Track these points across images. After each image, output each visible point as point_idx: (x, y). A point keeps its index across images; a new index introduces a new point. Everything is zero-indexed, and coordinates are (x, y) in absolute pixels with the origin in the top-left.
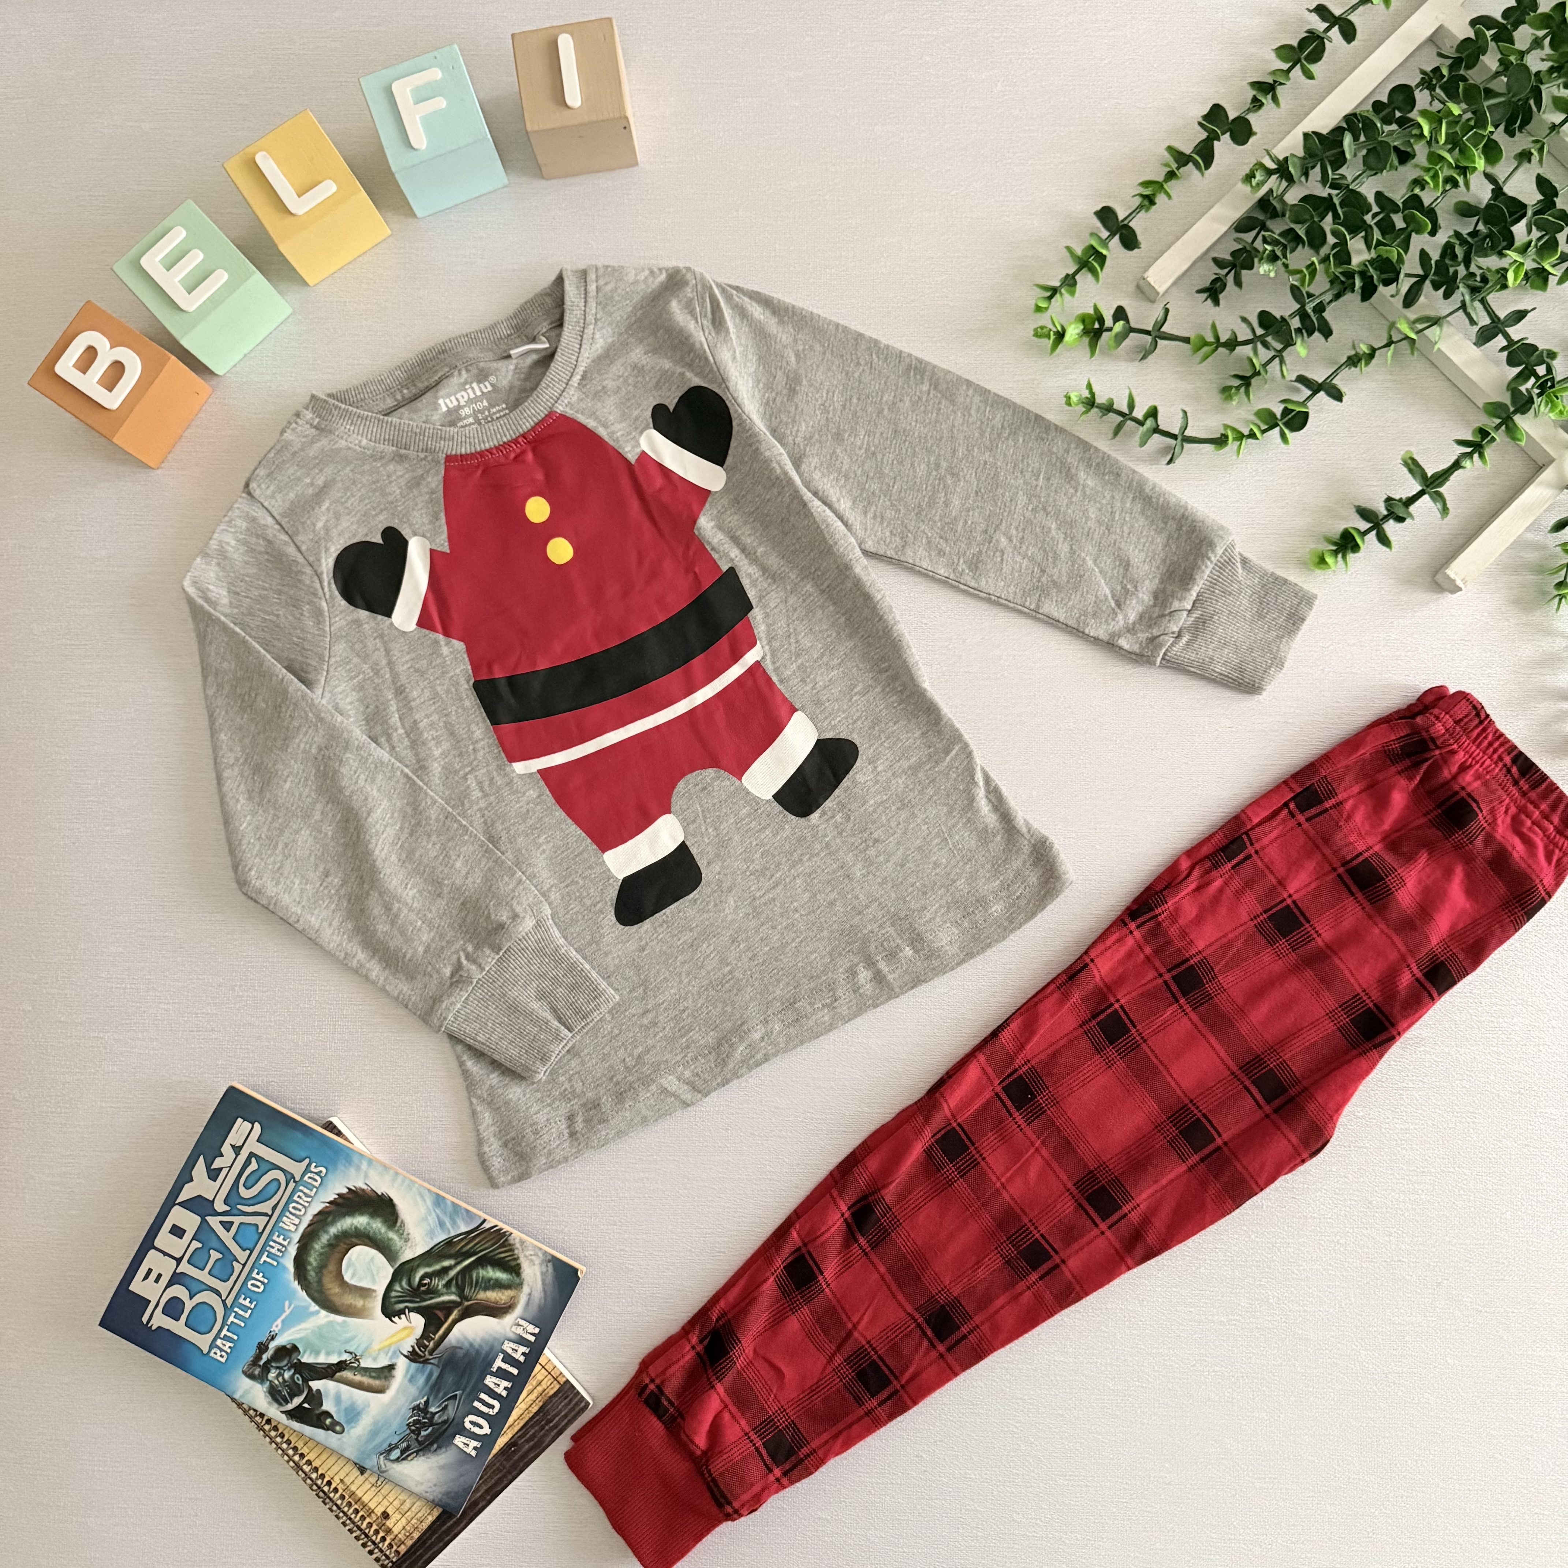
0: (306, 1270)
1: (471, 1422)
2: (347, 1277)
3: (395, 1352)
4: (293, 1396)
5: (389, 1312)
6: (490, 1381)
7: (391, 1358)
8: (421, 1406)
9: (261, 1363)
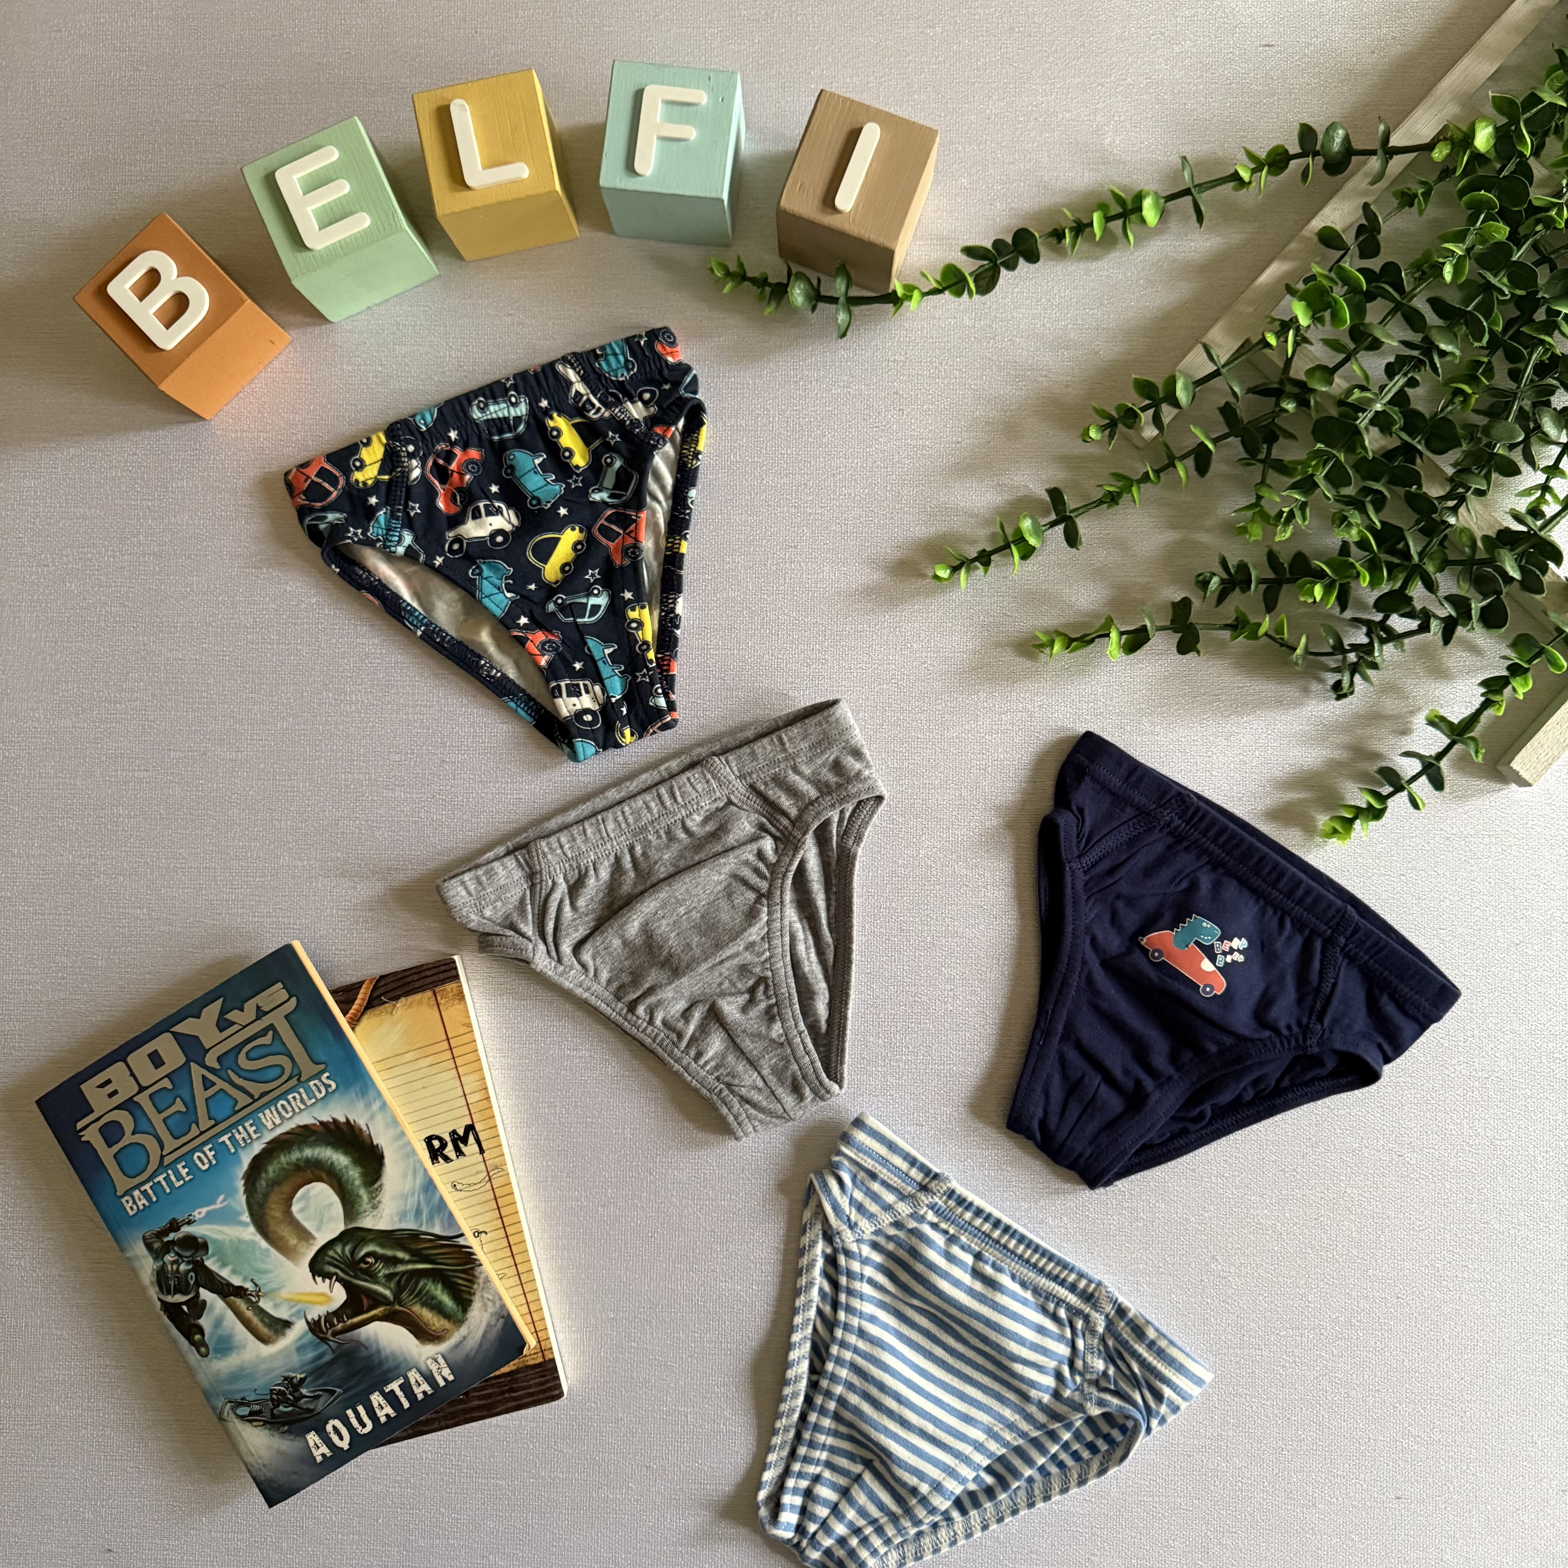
0: (260, 1174)
1: (335, 1428)
2: (295, 1209)
3: (299, 1312)
4: (178, 1291)
5: (317, 1268)
6: (376, 1399)
7: (292, 1315)
8: (295, 1381)
9: (166, 1239)
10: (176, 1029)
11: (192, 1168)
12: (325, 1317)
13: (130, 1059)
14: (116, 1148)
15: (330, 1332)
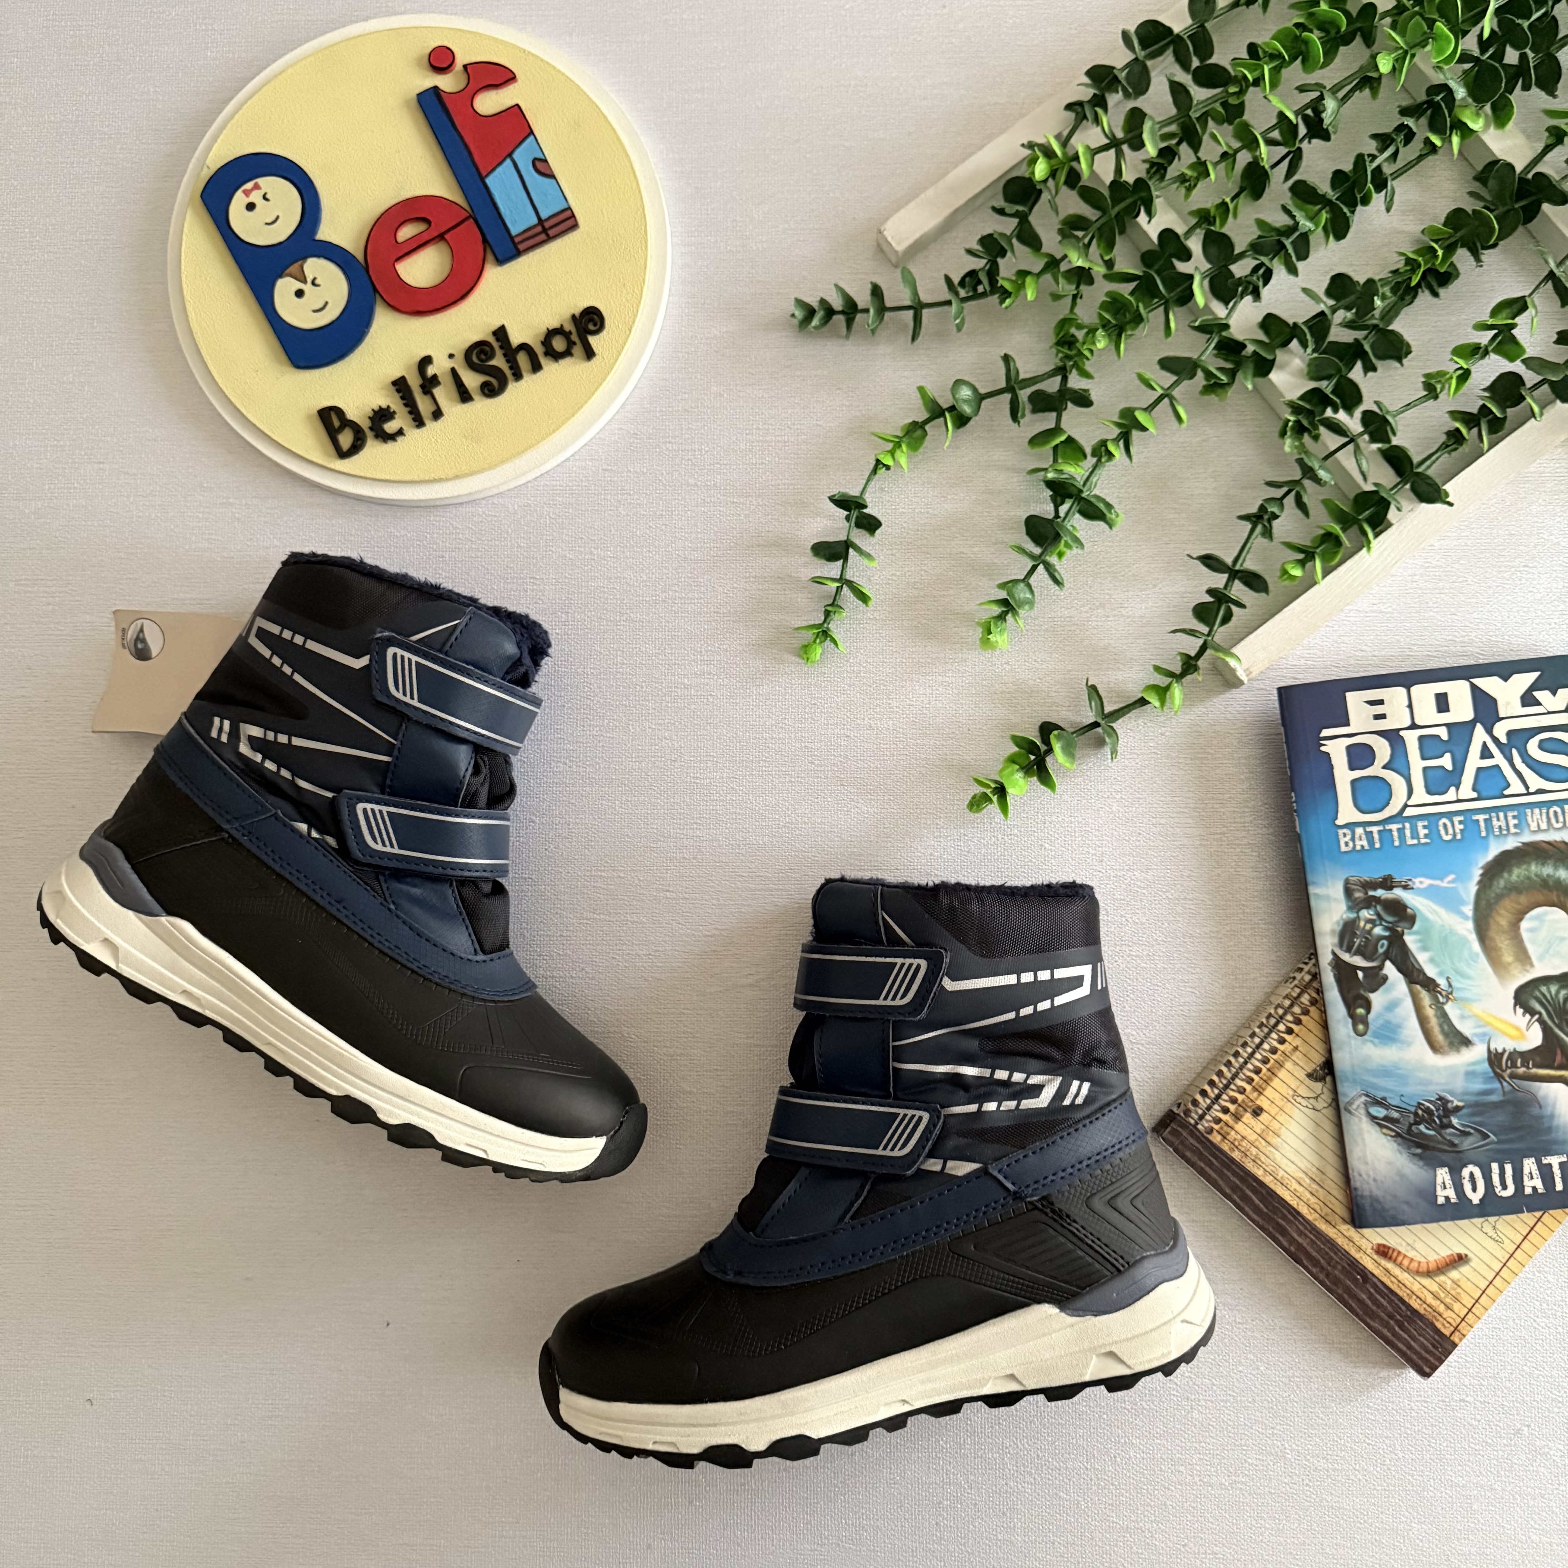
0: (1502, 872)
1: (1472, 1175)
2: (1524, 925)
3: (1484, 1034)
5: (1522, 998)
6: (1529, 1165)
8: (1450, 1105)
9: (1371, 893)
10: (1477, 681)
11: (1433, 833)
12: (1510, 1054)
13: (1415, 689)
14: (1358, 774)
15: (1509, 1071)
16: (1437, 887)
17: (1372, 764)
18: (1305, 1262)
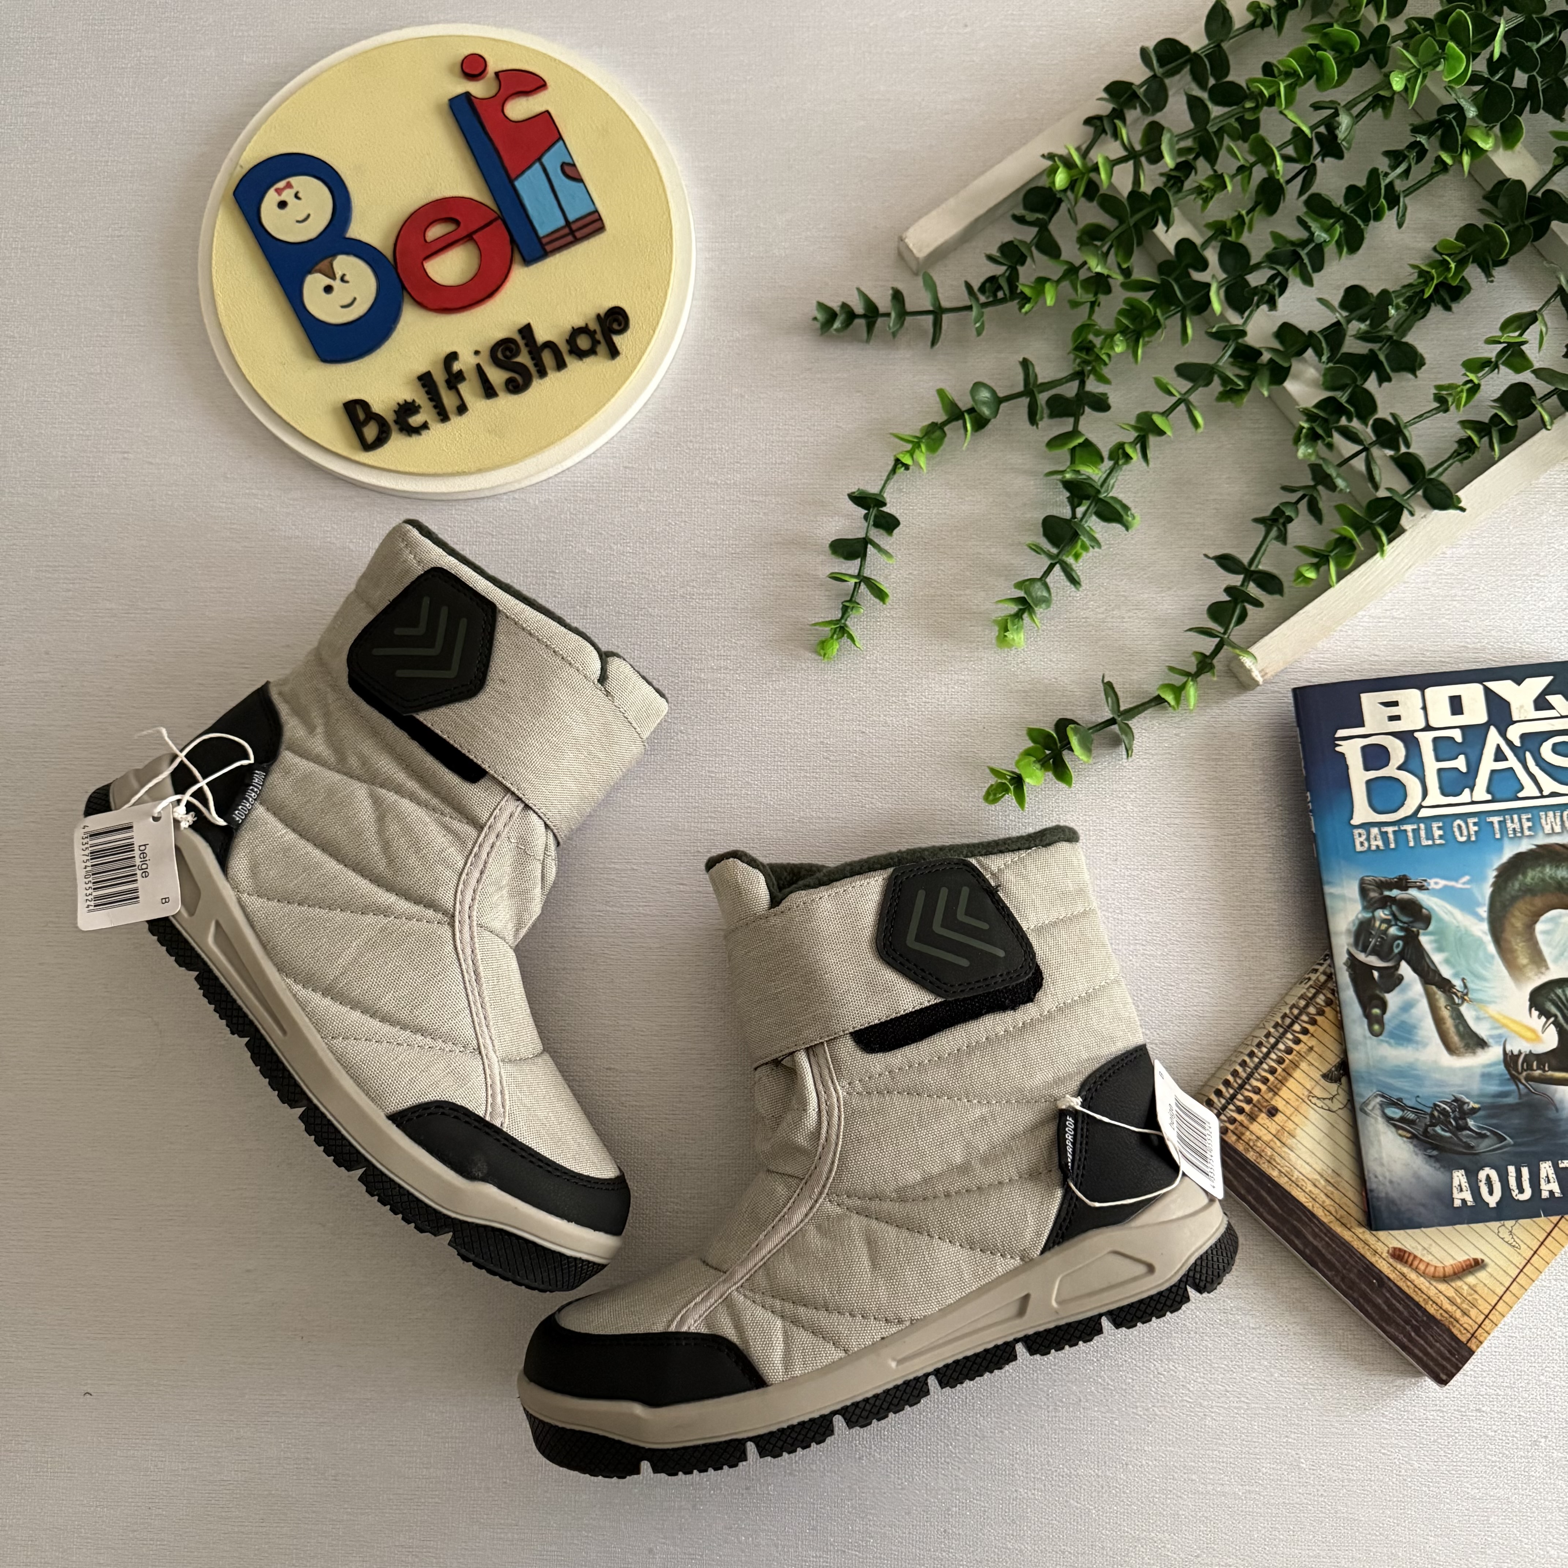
0: (1517, 874)
1: (1488, 1178)
2: (1539, 927)
3: (1500, 1036)
4: (1375, 952)
5: (1537, 1000)
6: (1546, 1168)
7: (1491, 1036)
8: (1465, 1107)
9: (1387, 893)
10: (1491, 685)
11: (1448, 834)
12: (1526, 1055)
13: (1429, 691)
14: (1373, 774)
15: (1524, 1074)
16: (1452, 888)
17: (1387, 765)
18: (1320, 1265)
